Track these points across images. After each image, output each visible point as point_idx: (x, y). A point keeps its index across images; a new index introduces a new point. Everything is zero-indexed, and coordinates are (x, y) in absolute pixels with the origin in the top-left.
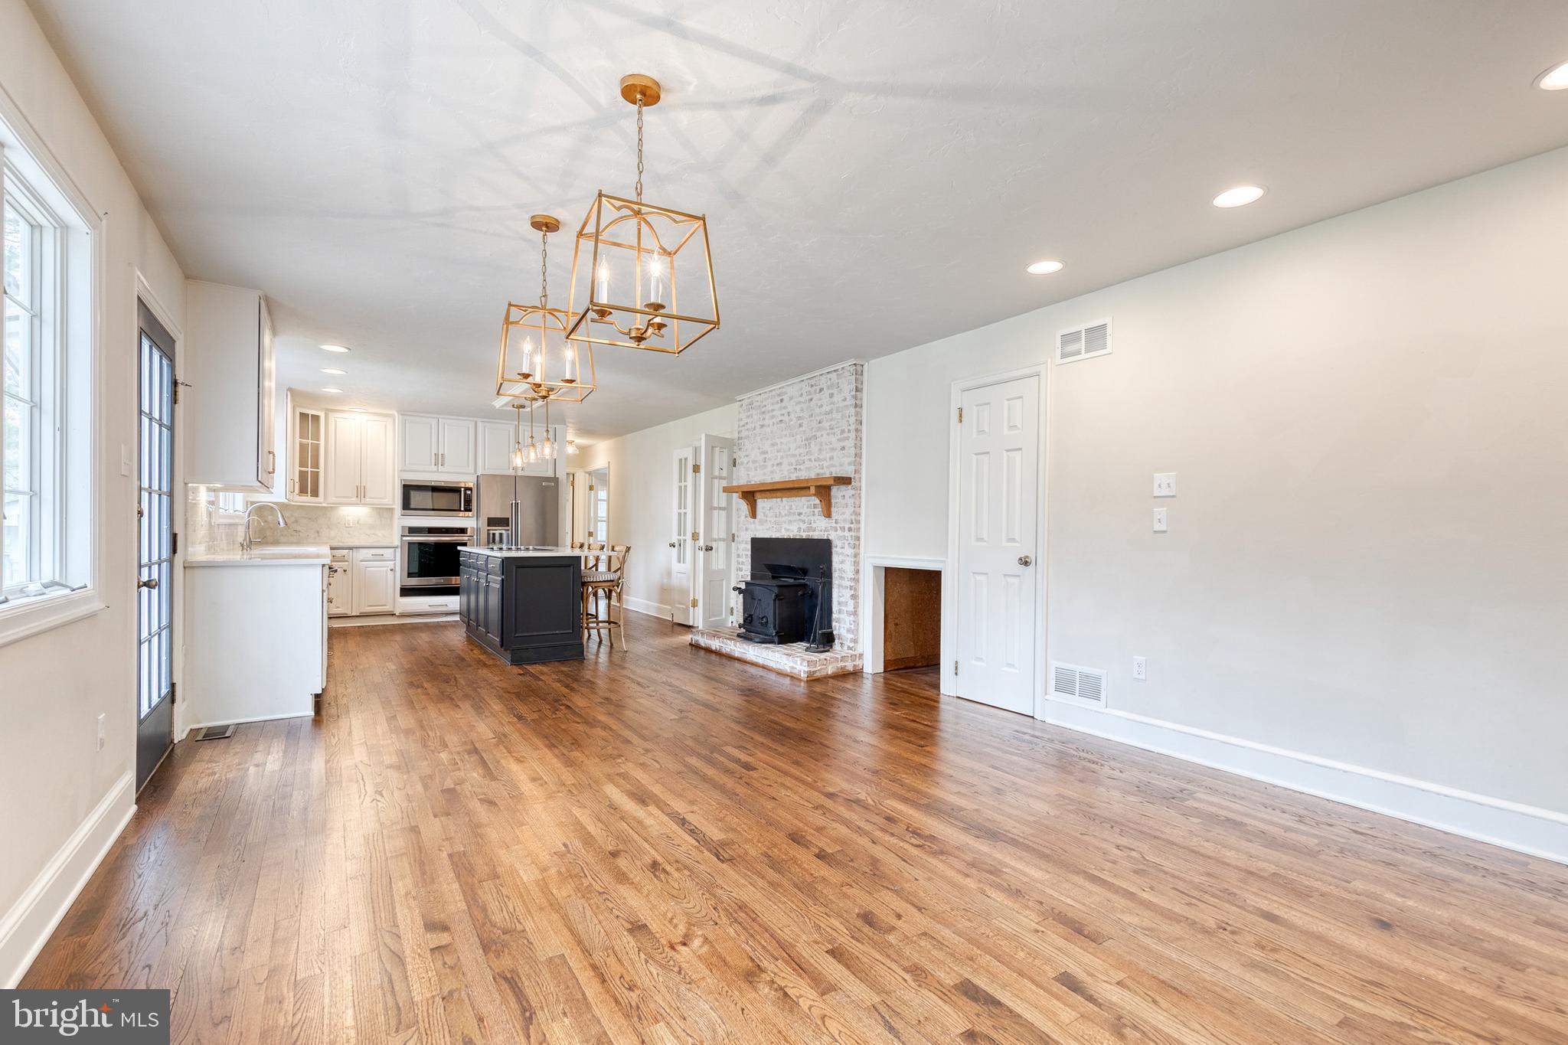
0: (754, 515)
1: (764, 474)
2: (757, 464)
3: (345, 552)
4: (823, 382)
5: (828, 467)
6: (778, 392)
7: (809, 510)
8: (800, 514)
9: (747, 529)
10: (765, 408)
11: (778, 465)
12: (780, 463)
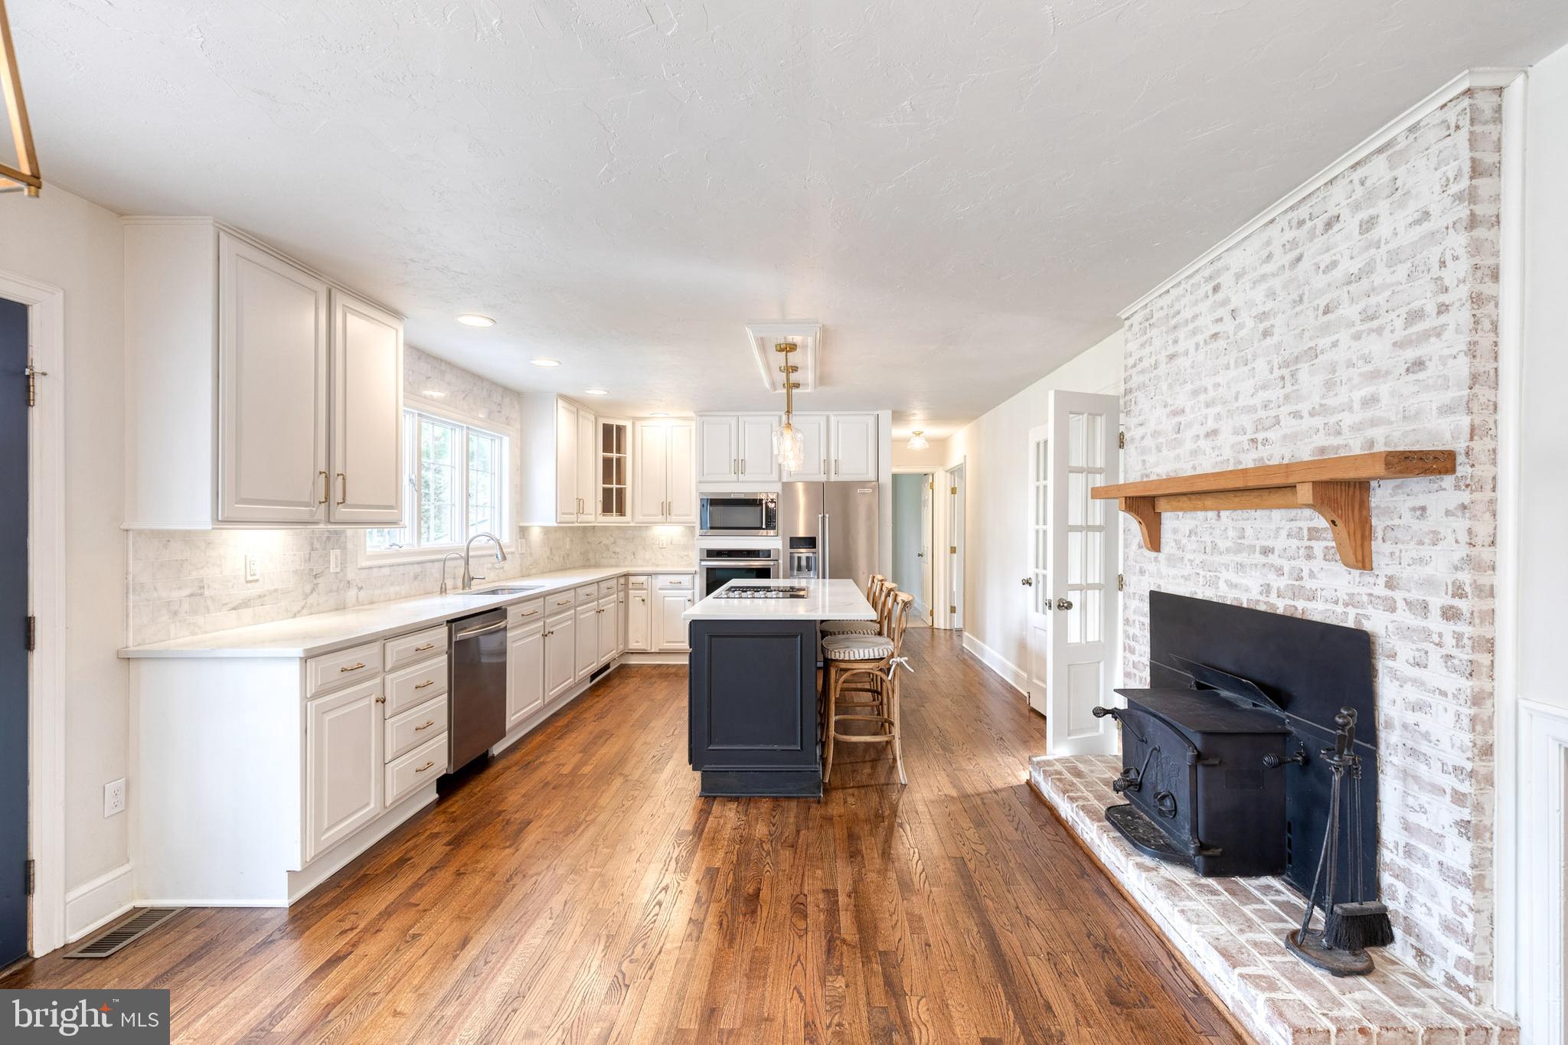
0: (1154, 542)
1: (1178, 458)
2: (1161, 440)
3: (643, 579)
4: (1338, 199)
5: (1356, 428)
6: (1207, 273)
7: (1295, 542)
8: (1266, 551)
9: (1142, 572)
10: (1178, 317)
11: (1207, 435)
12: (1215, 432)
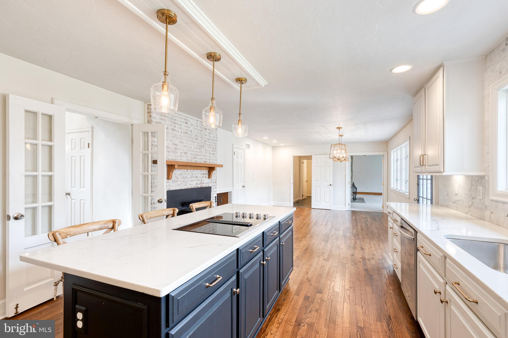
7: (201, 175)
8: (197, 177)
12: (186, 153)
